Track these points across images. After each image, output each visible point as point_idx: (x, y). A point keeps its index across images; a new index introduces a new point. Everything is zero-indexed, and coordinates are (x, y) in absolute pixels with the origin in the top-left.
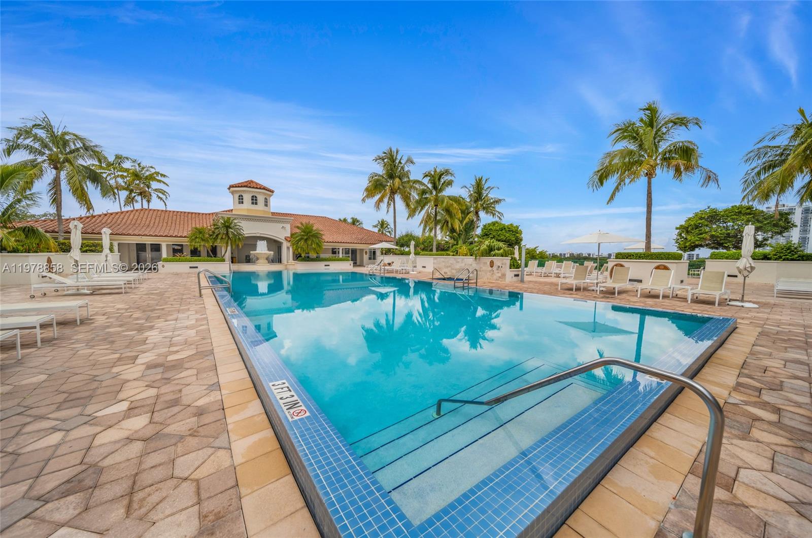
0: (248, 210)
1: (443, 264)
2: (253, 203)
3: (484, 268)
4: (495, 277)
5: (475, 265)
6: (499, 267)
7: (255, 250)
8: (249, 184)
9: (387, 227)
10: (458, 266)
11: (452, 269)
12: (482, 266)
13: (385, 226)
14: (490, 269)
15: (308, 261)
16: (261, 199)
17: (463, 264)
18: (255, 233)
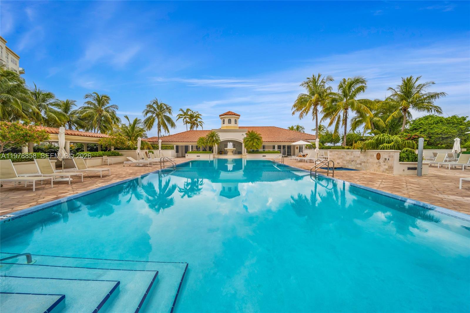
0: (227, 127)
1: (337, 156)
2: (229, 123)
3: (371, 160)
4: (382, 169)
5: (363, 157)
6: (386, 159)
7: (227, 148)
8: (229, 113)
9: (323, 129)
10: (348, 158)
11: (343, 160)
12: (369, 158)
13: (322, 129)
14: (377, 161)
15: (253, 153)
16: (233, 120)
17: (352, 157)
18: (228, 139)
